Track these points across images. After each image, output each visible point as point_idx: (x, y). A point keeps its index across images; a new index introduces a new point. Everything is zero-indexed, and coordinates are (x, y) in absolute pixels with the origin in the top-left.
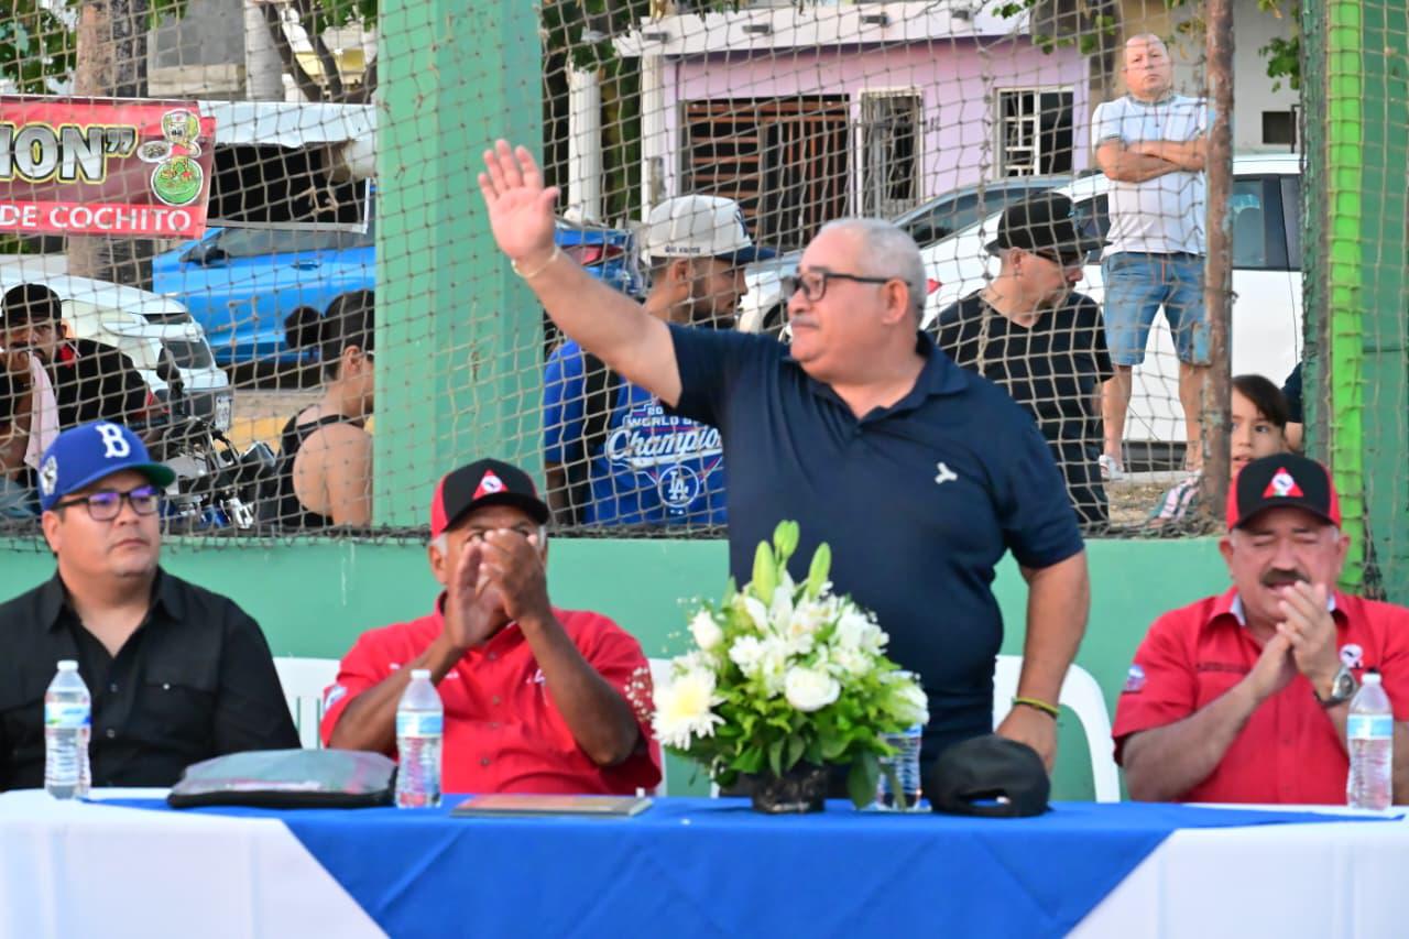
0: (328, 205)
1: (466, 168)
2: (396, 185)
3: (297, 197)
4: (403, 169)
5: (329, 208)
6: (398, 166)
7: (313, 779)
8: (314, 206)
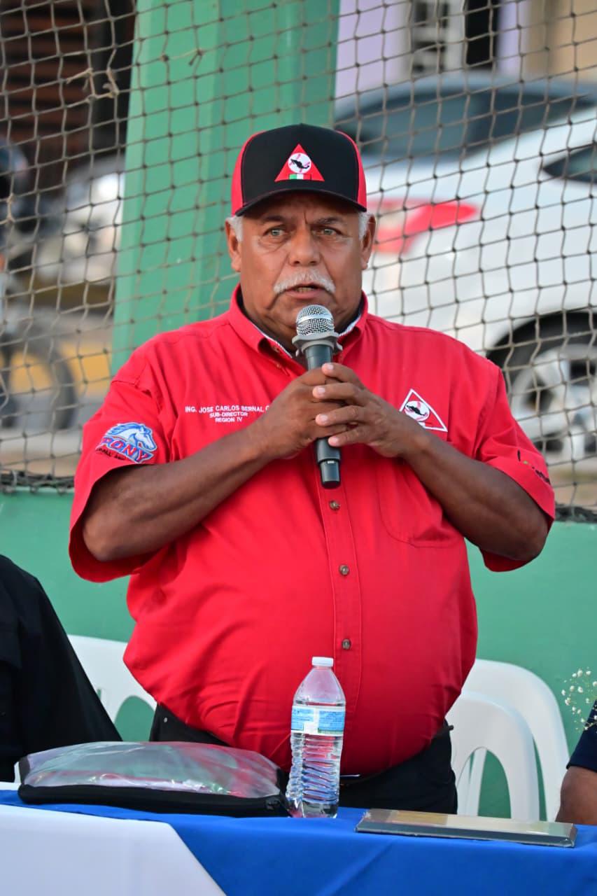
0: (107, 91)
1: (276, 57)
2: (190, 71)
3: (69, 80)
4: (199, 53)
5: (109, 95)
6: (194, 51)
7: (196, 778)
8: (90, 92)
